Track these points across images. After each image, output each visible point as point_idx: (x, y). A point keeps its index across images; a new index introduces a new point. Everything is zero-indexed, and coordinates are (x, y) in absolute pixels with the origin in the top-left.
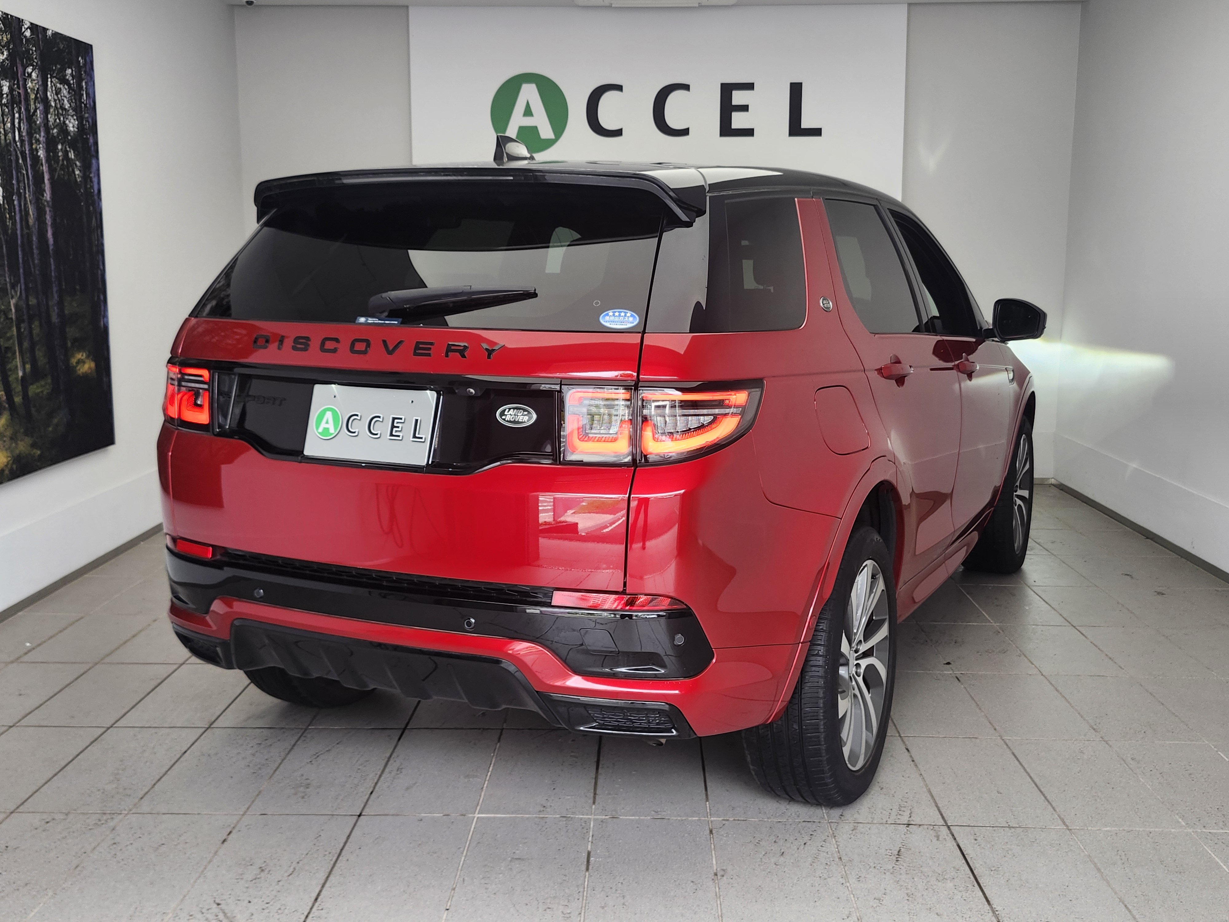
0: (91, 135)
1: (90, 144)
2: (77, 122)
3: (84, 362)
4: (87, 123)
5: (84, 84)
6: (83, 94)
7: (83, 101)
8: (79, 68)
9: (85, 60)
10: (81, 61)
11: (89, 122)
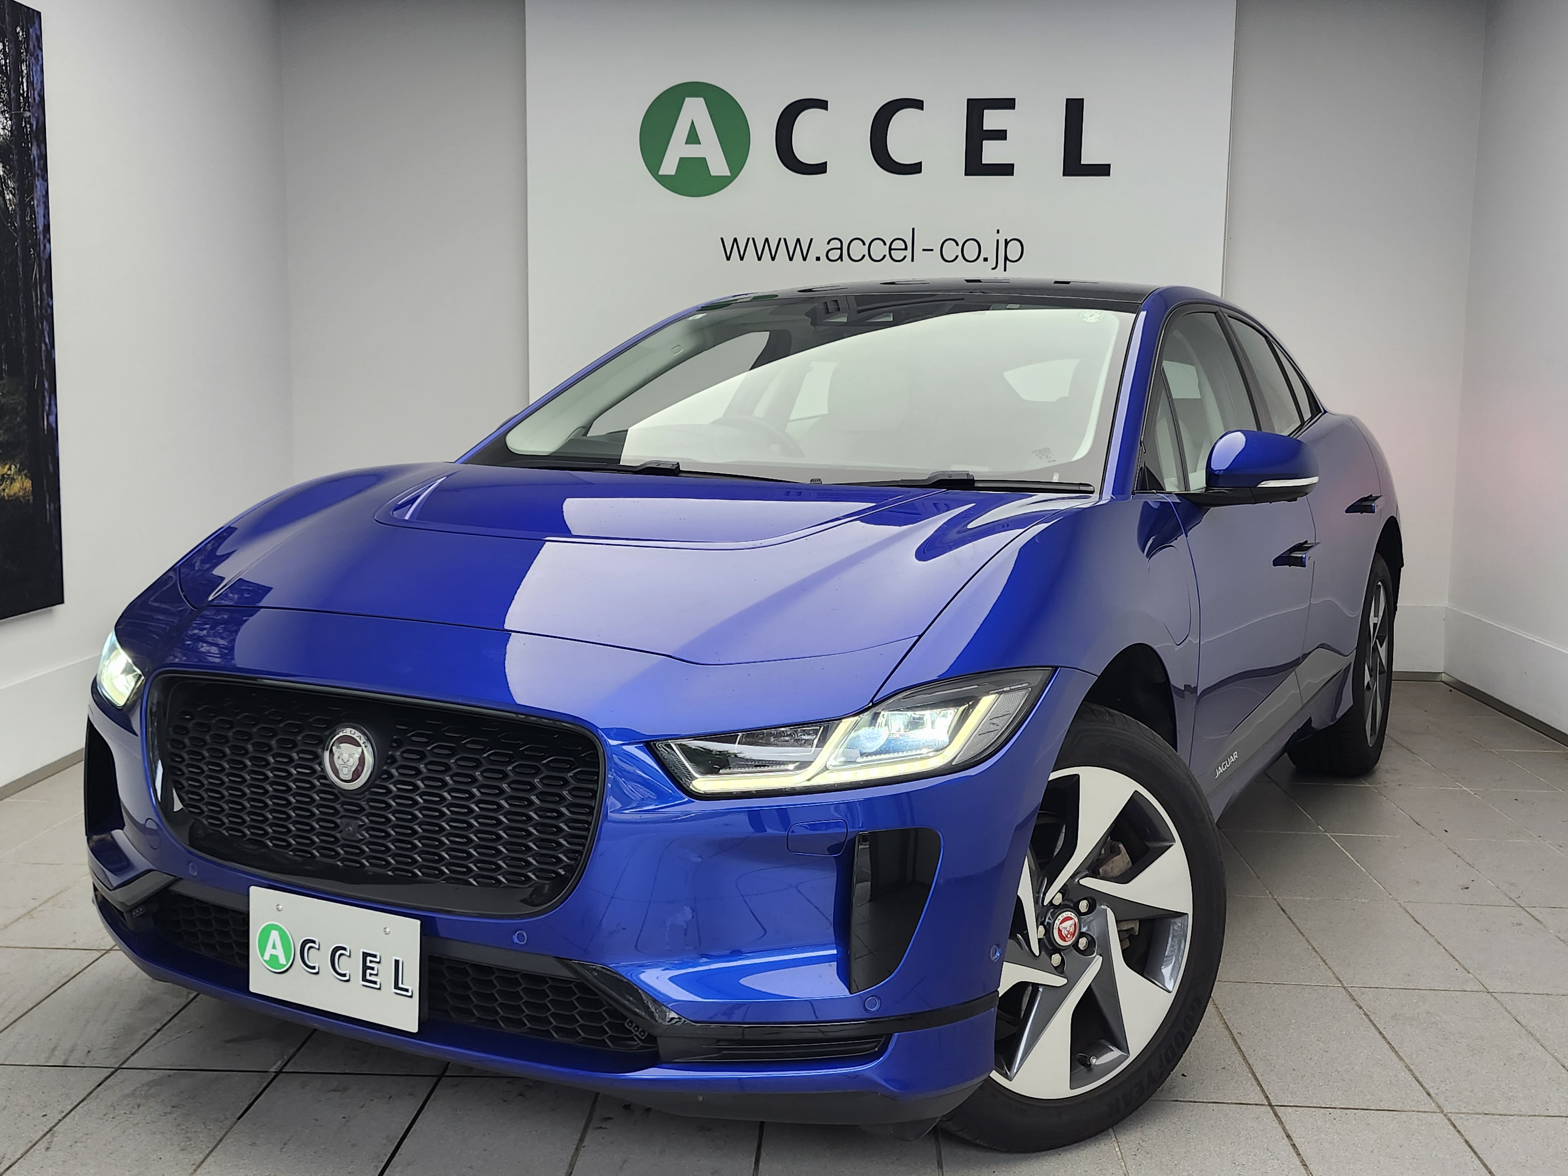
0: (35, 144)
1: (32, 157)
2: (9, 122)
3: (13, 480)
4: (28, 126)
5: (24, 68)
6: (22, 82)
7: (21, 92)
8: (17, 43)
9: (28, 33)
10: (21, 34)
11: (31, 125)
